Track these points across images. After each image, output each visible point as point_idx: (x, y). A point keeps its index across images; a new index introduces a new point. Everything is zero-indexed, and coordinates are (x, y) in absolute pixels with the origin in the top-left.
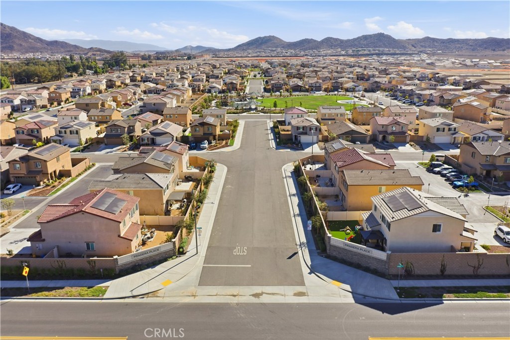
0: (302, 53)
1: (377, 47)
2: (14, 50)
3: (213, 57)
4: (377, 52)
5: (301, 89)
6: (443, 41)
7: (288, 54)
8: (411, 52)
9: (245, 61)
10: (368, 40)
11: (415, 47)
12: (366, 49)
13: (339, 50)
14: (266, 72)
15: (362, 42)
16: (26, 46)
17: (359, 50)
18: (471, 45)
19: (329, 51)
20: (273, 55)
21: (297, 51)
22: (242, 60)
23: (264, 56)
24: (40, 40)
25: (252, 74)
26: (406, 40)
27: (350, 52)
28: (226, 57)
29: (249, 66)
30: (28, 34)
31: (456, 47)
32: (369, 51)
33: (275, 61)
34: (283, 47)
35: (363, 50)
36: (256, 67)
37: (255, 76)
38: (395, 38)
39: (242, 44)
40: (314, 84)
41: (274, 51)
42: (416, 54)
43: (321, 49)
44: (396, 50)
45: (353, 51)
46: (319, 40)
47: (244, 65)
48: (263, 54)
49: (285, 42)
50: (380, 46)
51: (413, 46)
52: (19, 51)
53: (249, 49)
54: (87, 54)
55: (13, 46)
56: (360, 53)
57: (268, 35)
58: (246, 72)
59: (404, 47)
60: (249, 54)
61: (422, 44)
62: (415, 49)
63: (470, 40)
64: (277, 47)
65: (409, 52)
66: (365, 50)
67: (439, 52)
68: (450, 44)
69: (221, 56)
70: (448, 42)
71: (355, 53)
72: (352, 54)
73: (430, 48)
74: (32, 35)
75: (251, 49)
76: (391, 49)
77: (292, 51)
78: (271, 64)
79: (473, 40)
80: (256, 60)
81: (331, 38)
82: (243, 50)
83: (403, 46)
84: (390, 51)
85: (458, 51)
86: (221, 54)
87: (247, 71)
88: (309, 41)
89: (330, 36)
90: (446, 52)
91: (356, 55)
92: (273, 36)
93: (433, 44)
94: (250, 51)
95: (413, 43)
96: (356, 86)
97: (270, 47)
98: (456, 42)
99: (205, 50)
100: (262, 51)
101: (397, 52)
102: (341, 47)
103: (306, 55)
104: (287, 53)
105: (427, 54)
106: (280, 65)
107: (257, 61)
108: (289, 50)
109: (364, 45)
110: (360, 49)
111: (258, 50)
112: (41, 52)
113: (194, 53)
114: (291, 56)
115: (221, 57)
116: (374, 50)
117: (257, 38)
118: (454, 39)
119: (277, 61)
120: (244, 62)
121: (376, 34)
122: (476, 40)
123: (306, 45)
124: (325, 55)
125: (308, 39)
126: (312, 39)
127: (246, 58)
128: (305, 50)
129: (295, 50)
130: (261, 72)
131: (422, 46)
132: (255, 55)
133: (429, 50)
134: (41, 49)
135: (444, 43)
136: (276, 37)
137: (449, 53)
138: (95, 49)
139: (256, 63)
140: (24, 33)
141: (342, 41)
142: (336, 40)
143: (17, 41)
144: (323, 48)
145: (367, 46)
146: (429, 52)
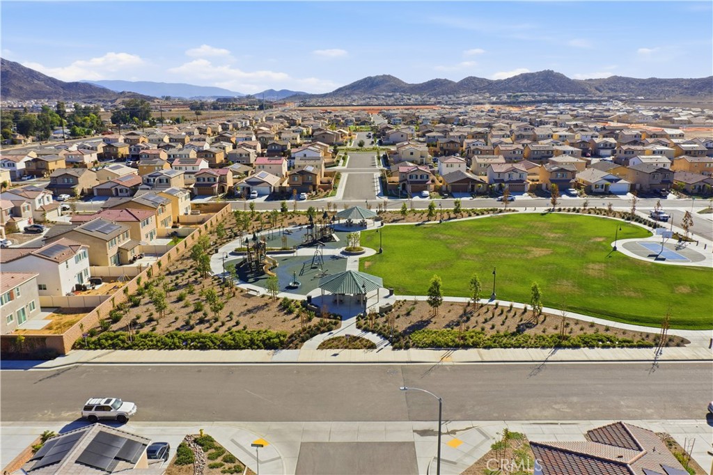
0: (433, 100)
1: (543, 91)
2: (10, 95)
3: (300, 106)
4: (545, 98)
5: (473, 186)
6: (642, 83)
7: (411, 102)
8: (598, 98)
9: (347, 112)
10: (530, 81)
11: (601, 91)
12: (527, 93)
13: (488, 95)
14: (381, 136)
15: (520, 83)
16: (28, 89)
17: (517, 96)
18: (686, 88)
19: (473, 97)
20: (390, 103)
21: (425, 98)
22: (343, 110)
23: (376, 103)
24: (53, 81)
25: (357, 137)
26: (586, 80)
27: (504, 98)
28: (319, 106)
29: (351, 121)
30: (36, 72)
31: (663, 91)
32: (533, 96)
33: (394, 112)
34: (404, 92)
35: (523, 95)
36: (364, 123)
37: (361, 144)
38: (570, 78)
39: (344, 87)
40: (507, 175)
41: (391, 96)
42: (606, 101)
43: (460, 93)
44: (574, 95)
45: (509, 96)
46: (457, 81)
47: (343, 119)
48: (375, 101)
49: (406, 84)
50: (548, 90)
51: (597, 89)
52: (16, 96)
53: (354, 94)
54: (115, 101)
55: (8, 90)
56: (520, 100)
57: (382, 74)
58: (345, 135)
59: (585, 91)
60: (354, 101)
61: (610, 86)
62: (601, 94)
63: (683, 80)
64: (395, 91)
65: (594, 99)
66: (526, 95)
67: (640, 98)
68: (654, 86)
69: (311, 104)
70: (651, 84)
71: (512, 100)
72: (509, 101)
73: (624, 92)
74: (42, 75)
75: (357, 94)
76: (566, 94)
77: (417, 97)
78: (388, 117)
79: (687, 80)
80: (364, 110)
81: (475, 78)
82: (346, 95)
83: (583, 89)
84: (564, 97)
85: (668, 97)
86: (313, 102)
87: (347, 133)
88: (441, 83)
89: (473, 76)
90: (651, 97)
91: (514, 103)
92: (389, 76)
93: (628, 87)
94: (355, 97)
95: (597, 85)
96: (611, 181)
97: (384, 91)
98: (661, 83)
99: (291, 95)
100: (373, 96)
101: (576, 98)
102: (489, 91)
103: (439, 103)
104: (410, 99)
105: (622, 101)
106: (404, 119)
107: (366, 112)
108: (413, 96)
109: (525, 88)
110: (520, 94)
111: (367, 96)
112: (49, 98)
113: (274, 99)
114: (416, 105)
115: (312, 106)
116: (540, 96)
117: (365, 79)
118: (660, 79)
119: (398, 112)
120: (345, 113)
121: (541, 72)
122: (692, 81)
123: (437, 88)
124: (467, 102)
125: (440, 79)
126: (446, 80)
127: (348, 108)
128: (436, 95)
129: (421, 95)
130: (372, 133)
131: (610, 89)
132: (363, 102)
133: (624, 95)
134: (51, 93)
135: (643, 84)
136: (393, 77)
137: (655, 99)
138: (127, 95)
139: (363, 115)
140: (31, 72)
141: (490, 83)
142: (482, 80)
143: (15, 82)
144: (463, 93)
145: (529, 89)
146: (624, 98)
